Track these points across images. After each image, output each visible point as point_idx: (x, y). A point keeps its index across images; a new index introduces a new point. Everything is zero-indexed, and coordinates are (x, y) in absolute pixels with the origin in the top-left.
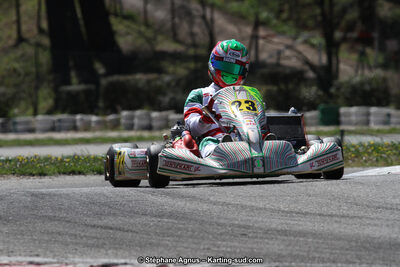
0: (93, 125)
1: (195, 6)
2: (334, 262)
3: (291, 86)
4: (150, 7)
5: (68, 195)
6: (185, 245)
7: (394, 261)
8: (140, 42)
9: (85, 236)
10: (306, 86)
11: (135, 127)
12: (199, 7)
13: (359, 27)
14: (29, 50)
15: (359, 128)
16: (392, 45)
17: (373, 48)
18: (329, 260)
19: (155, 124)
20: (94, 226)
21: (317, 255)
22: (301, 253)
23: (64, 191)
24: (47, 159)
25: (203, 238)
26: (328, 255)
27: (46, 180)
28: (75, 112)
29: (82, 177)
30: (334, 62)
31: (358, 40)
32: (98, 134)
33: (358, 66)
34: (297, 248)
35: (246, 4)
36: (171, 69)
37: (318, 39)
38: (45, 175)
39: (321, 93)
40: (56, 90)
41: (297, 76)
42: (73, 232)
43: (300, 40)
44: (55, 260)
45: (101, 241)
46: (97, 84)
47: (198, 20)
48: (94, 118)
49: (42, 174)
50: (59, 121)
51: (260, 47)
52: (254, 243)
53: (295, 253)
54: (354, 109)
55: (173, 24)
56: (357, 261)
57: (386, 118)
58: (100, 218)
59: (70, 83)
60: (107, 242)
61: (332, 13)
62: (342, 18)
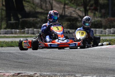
0: (17, 32)
3: (74, 22)
5: (9, 53)
6: (42, 68)
7: (101, 73)
8: (31, 9)
9: (14, 65)
10: (79, 22)
11: (29, 33)
13: (94, 5)
16: (103, 11)
17: (98, 12)
18: (83, 73)
20: (16, 62)
22: (75, 71)
23: (8, 51)
24: (4, 42)
25: (47, 66)
26: (83, 71)
27: (3, 48)
28: (12, 29)
29: (14, 48)
30: (87, 15)
31: (94, 9)
32: (19, 35)
33: (93, 17)
34: (74, 69)
36: (40, 17)
37: (82, 9)
40: (7, 22)
41: (76, 19)
42: (10, 63)
43: (77, 9)
44: (5, 72)
45: (18, 66)
46: (19, 21)
47: (48, 3)
48: (18, 31)
50: (8, 31)
51: (66, 11)
52: (62, 67)
53: (74, 71)
55: (41, 4)
56: (91, 73)
57: (101, 32)
58: (18, 60)
59: (11, 20)
60: (20, 67)
61: (86, 1)
62: (89, 3)
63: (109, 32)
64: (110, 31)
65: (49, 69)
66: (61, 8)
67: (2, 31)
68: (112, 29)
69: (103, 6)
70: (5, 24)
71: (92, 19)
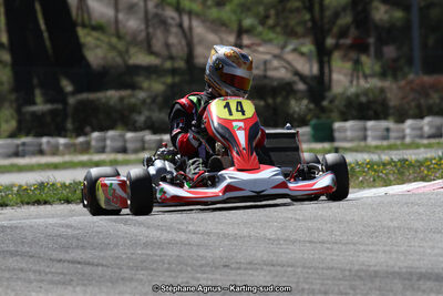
0: (61, 148)
1: (170, 13)
3: (279, 100)
4: (121, 16)
5: (31, 227)
8: (111, 55)
9: (50, 272)
10: (296, 99)
11: (108, 149)
12: (175, 15)
13: (353, 32)
15: (355, 144)
16: (390, 51)
17: (368, 55)
18: (320, 292)
19: (130, 146)
20: (60, 261)
21: (307, 287)
23: (27, 222)
24: (9, 187)
25: (181, 271)
27: (8, 211)
28: (41, 135)
29: (48, 207)
30: (326, 70)
31: (352, 47)
32: (67, 158)
33: (352, 75)
34: (285, 279)
35: (228, 8)
36: (146, 84)
37: (308, 47)
38: (7, 206)
39: (312, 106)
40: (19, 111)
41: (286, 89)
42: (38, 268)
43: (290, 47)
45: (68, 277)
46: (65, 102)
47: (174, 30)
48: (62, 141)
49: (4, 205)
50: (24, 144)
52: (237, 275)
54: (349, 124)
55: (148, 34)
56: (351, 292)
57: (385, 133)
58: (67, 252)
59: (34, 103)
60: (75, 279)
61: (322, 18)
62: (334, 23)
63: (418, 133)
64: (421, 129)
67: (3, 147)
68: (427, 120)
69: (388, 34)
70: (13, 117)
71: (347, 84)
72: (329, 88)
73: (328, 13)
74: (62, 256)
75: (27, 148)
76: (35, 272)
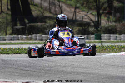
0: (24, 38)
1: (56, 2)
2: (99, 82)
3: (86, 27)
4: (42, 2)
6: (52, 76)
8: (39, 13)
9: (21, 73)
10: (91, 27)
11: (37, 39)
12: (58, 2)
13: (108, 9)
14: (5, 15)
15: (107, 40)
16: (118, 15)
17: (112, 16)
18: (97, 82)
19: (44, 39)
20: (24, 70)
21: (93, 80)
22: (88, 79)
23: (15, 59)
24: (9, 49)
25: (58, 74)
26: (97, 80)
27: (9, 55)
28: (19, 35)
29: (20, 55)
30: (100, 20)
31: (108, 13)
32: (26, 41)
33: (107, 22)
35: (72, 1)
36: (49, 22)
37: (95, 13)
38: (9, 54)
39: (95, 29)
40: (12, 28)
41: (88, 24)
42: (17, 72)
43: (89, 13)
44: (12, 80)
45: (26, 75)
46: (26, 26)
47: (57, 6)
48: (24, 36)
49: (8, 54)
50: (14, 37)
51: (77, 15)
52: (74, 76)
54: (106, 35)
55: (50, 8)
56: (106, 82)
57: (116, 38)
58: (26, 68)
59: (17, 26)
60: (28, 75)
61: (99, 5)
62: (102, 6)
65: (60, 78)
66: (71, 12)
67: (8, 38)
69: (118, 10)
70: (11, 29)
71: (106, 24)
72: (100, 25)
73: (101, 3)
74: (25, 69)
75: (14, 38)
76: (17, 73)
